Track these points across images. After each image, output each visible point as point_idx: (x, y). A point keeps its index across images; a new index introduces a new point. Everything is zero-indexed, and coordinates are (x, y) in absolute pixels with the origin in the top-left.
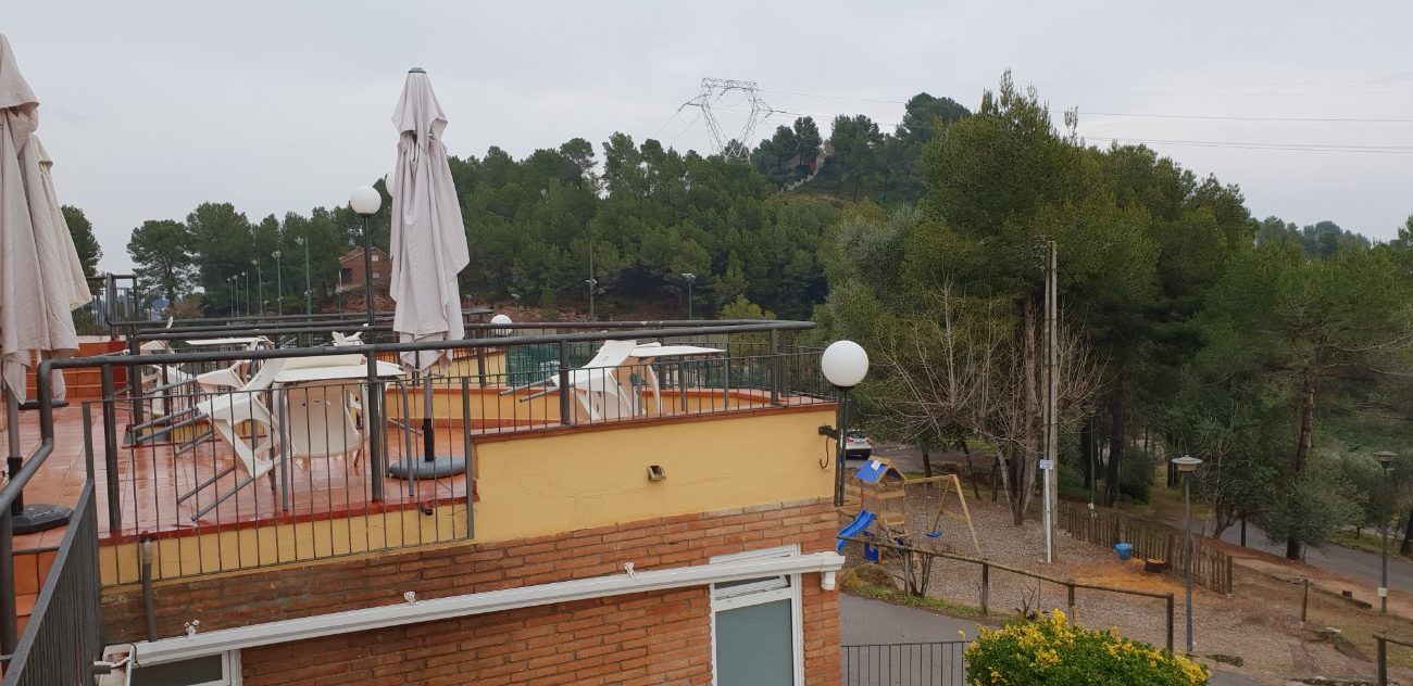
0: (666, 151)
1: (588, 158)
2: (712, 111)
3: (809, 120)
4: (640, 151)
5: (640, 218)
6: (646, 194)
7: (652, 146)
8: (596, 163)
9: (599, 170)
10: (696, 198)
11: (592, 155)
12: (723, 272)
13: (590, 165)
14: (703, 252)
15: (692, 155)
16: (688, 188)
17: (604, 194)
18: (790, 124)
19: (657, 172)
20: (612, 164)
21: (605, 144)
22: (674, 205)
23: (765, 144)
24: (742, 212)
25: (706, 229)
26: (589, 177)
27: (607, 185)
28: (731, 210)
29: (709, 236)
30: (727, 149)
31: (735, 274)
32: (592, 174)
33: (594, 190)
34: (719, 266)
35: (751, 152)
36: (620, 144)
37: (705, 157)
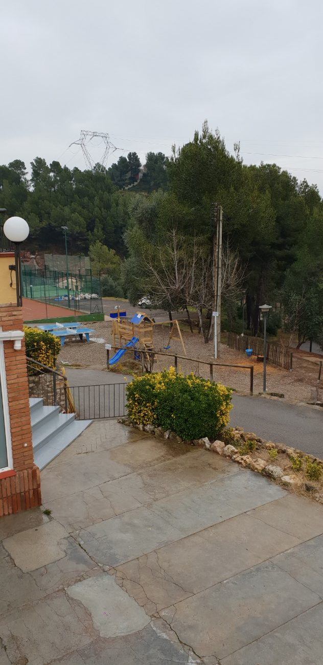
0: (63, 167)
1: (23, 170)
2: (87, 147)
3: (135, 154)
4: (49, 166)
5: (50, 202)
6: (53, 189)
7: (56, 165)
8: (27, 173)
9: (29, 177)
10: (78, 191)
11: (25, 169)
12: (92, 230)
13: (24, 174)
14: (82, 219)
15: (76, 170)
16: (74, 186)
17: (31, 189)
18: (126, 156)
19: (58, 178)
20: (36, 174)
21: (32, 163)
22: (67, 195)
23: (114, 165)
24: (101, 199)
25: (84, 208)
26: (23, 180)
27: (33, 184)
28: (96, 198)
29: (85, 212)
30: (95, 167)
31: (99, 231)
32: (25, 179)
33: (26, 187)
34: (90, 227)
35: (107, 169)
36: (39, 164)
37: (82, 171)
